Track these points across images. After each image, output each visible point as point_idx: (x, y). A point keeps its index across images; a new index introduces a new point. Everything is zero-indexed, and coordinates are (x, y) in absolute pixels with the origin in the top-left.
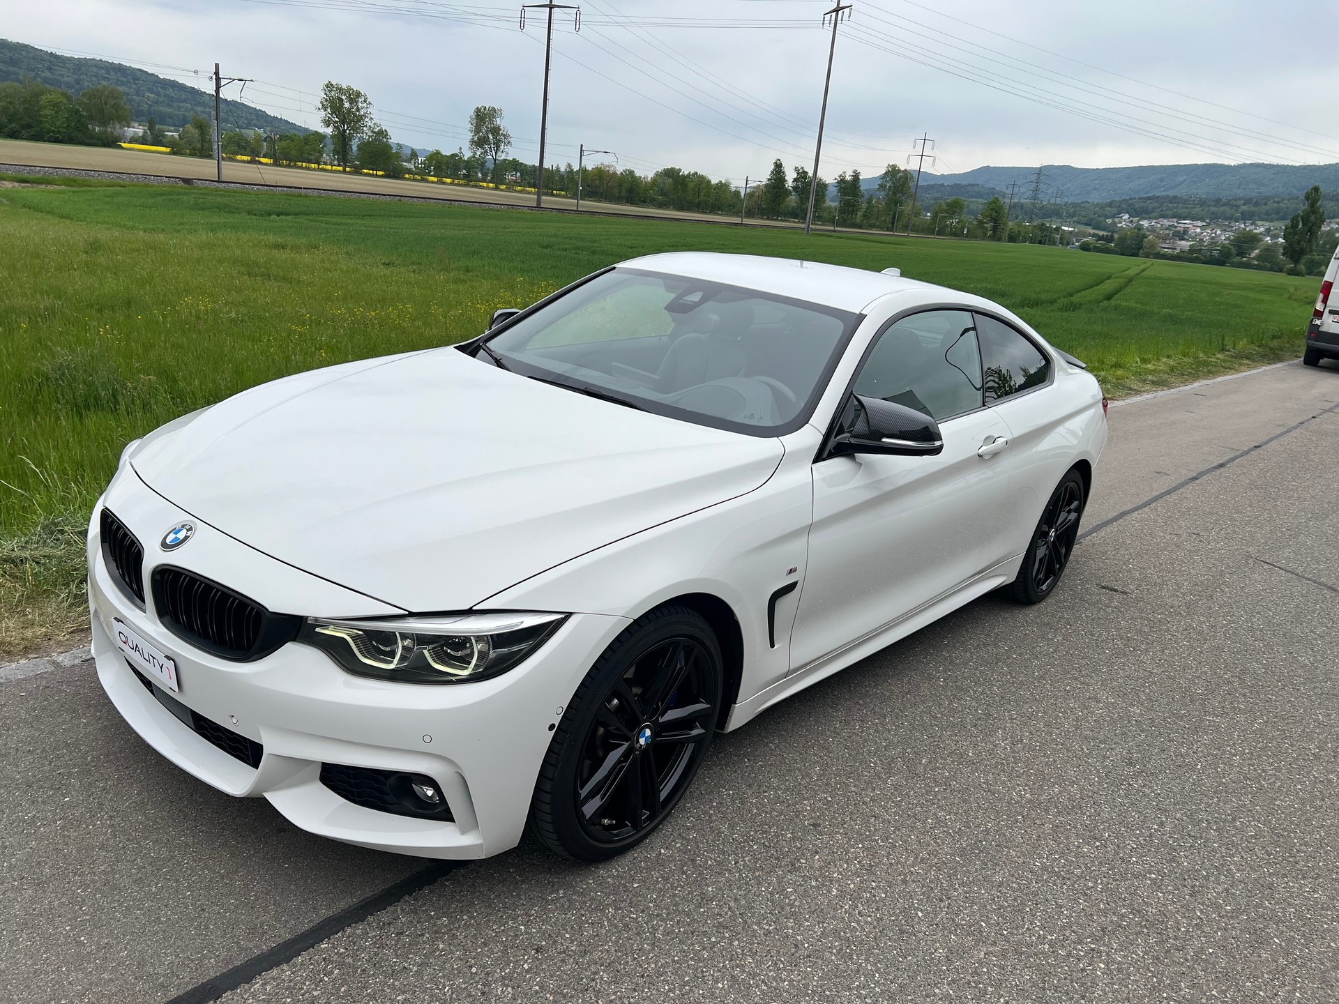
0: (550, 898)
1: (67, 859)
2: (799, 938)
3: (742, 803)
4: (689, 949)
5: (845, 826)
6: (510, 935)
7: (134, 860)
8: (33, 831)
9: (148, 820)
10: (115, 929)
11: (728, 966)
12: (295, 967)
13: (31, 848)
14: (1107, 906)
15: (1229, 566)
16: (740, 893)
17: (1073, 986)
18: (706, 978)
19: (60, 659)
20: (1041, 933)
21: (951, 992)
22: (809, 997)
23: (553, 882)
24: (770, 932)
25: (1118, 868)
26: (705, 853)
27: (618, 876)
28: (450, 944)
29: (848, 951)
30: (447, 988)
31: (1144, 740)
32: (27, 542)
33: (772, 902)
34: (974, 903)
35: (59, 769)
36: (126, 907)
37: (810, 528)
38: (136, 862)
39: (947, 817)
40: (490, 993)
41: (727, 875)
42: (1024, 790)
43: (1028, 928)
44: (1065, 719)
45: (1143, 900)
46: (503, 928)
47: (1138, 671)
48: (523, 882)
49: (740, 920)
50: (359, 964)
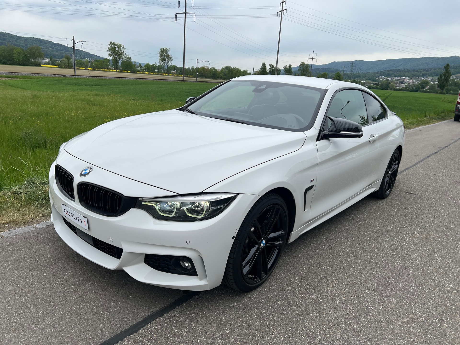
0: (231, 306)
1: (47, 296)
2: (329, 318)
3: (296, 270)
4: (288, 323)
5: (336, 277)
6: (219, 320)
7: (73, 296)
8: (33, 287)
9: (76, 281)
10: (68, 322)
11: (304, 330)
12: (139, 334)
13: (33, 293)
14: (441, 303)
15: (449, 184)
16: (302, 302)
17: (437, 333)
18: (297, 334)
19: (37, 226)
20: (420, 314)
21: (392, 337)
22: (338, 341)
23: (231, 300)
24: (317, 316)
25: (441, 289)
26: (286, 288)
27: (255, 297)
28: (197, 324)
29: (349, 323)
30: (199, 341)
31: (437, 244)
32: (21, 187)
33: (315, 305)
34: (391, 304)
35: (41, 264)
36: (71, 313)
37: (317, 165)
38: (73, 297)
39: (373, 273)
40: (215, 342)
41: (296, 296)
42: (399, 262)
43: (414, 313)
44: (406, 237)
45: (454, 300)
46: (216, 317)
47: (428, 220)
48: (220, 300)
49: (305, 312)
50: (163, 332)
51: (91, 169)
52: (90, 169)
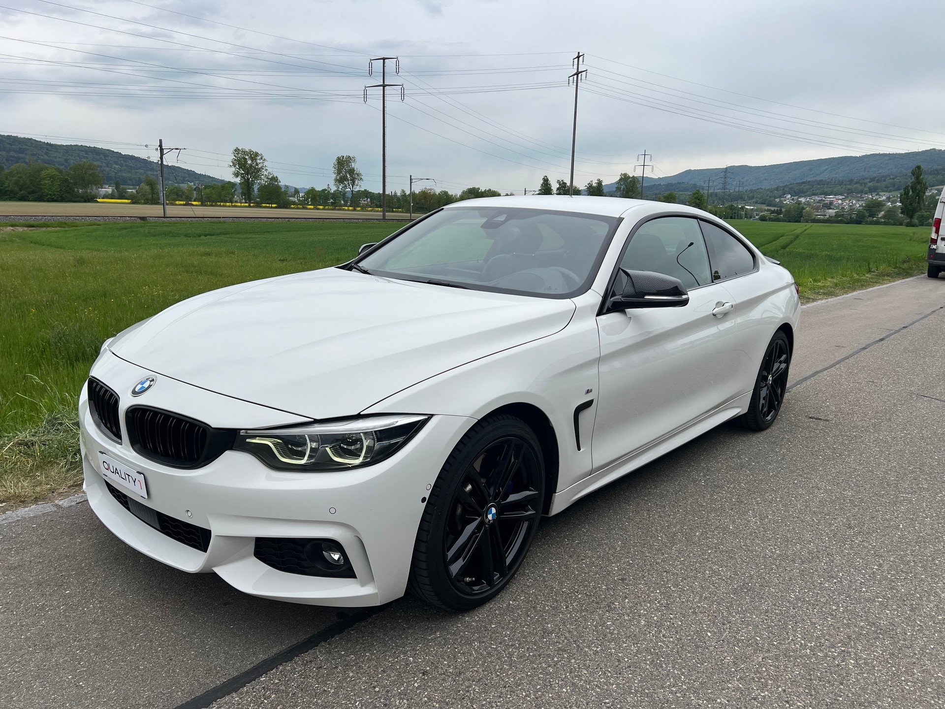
0: (430, 638)
1: (69, 631)
2: (620, 655)
3: (567, 568)
4: (538, 666)
5: (645, 579)
6: (402, 665)
7: (119, 629)
8: (43, 614)
9: (128, 602)
10: (105, 675)
11: (569, 677)
12: (242, 695)
13: (42, 625)
14: (849, 621)
15: (899, 400)
16: (572, 627)
17: (833, 677)
18: (553, 686)
19: (61, 503)
20: (803, 642)
21: (741, 686)
22: (633, 694)
23: (432, 627)
24: (597, 652)
25: (853, 596)
26: (543, 602)
27: (479, 621)
28: (358, 673)
29: (658, 661)
30: (358, 703)
31: (858, 512)
32: (36, 432)
33: (597, 631)
34: (748, 625)
35: (61, 573)
36: (113, 660)
37: (599, 360)
38: (120, 630)
39: (720, 569)
40: (390, 704)
41: (561, 616)
42: (774, 548)
43: (792, 640)
44: (797, 501)
45: (875, 616)
46: (396, 660)
47: (846, 469)
48: (409, 628)
49: (574, 645)
50: (290, 690)
51: (153, 380)
52: (151, 381)
